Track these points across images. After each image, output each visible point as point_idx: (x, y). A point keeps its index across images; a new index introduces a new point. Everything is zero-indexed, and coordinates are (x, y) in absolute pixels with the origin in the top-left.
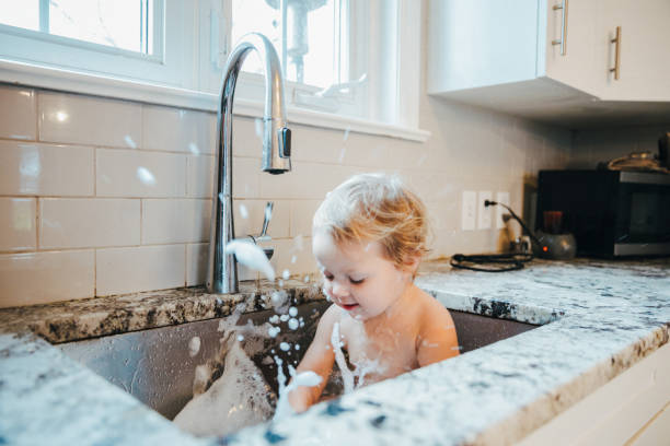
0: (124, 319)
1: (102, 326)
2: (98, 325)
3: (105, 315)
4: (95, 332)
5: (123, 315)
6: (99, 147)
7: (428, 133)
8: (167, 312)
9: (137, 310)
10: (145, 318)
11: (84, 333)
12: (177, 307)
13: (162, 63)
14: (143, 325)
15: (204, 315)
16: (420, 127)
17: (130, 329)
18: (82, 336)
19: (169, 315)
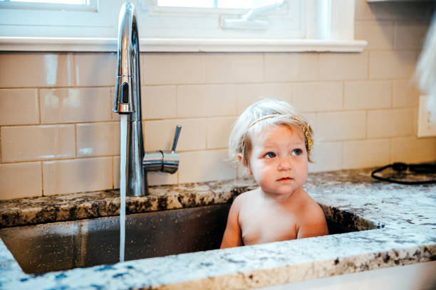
0: (53, 213)
1: (37, 217)
2: (34, 216)
3: (40, 209)
4: (32, 220)
5: (52, 210)
6: (42, 88)
7: (364, 43)
8: (85, 209)
9: (62, 207)
10: (68, 212)
11: (25, 221)
12: (93, 206)
13: (96, 11)
14: (67, 217)
15: (115, 212)
16: (356, 37)
17: (58, 219)
18: (23, 223)
19: (86, 211)
